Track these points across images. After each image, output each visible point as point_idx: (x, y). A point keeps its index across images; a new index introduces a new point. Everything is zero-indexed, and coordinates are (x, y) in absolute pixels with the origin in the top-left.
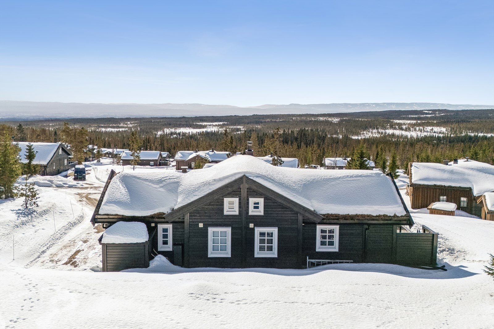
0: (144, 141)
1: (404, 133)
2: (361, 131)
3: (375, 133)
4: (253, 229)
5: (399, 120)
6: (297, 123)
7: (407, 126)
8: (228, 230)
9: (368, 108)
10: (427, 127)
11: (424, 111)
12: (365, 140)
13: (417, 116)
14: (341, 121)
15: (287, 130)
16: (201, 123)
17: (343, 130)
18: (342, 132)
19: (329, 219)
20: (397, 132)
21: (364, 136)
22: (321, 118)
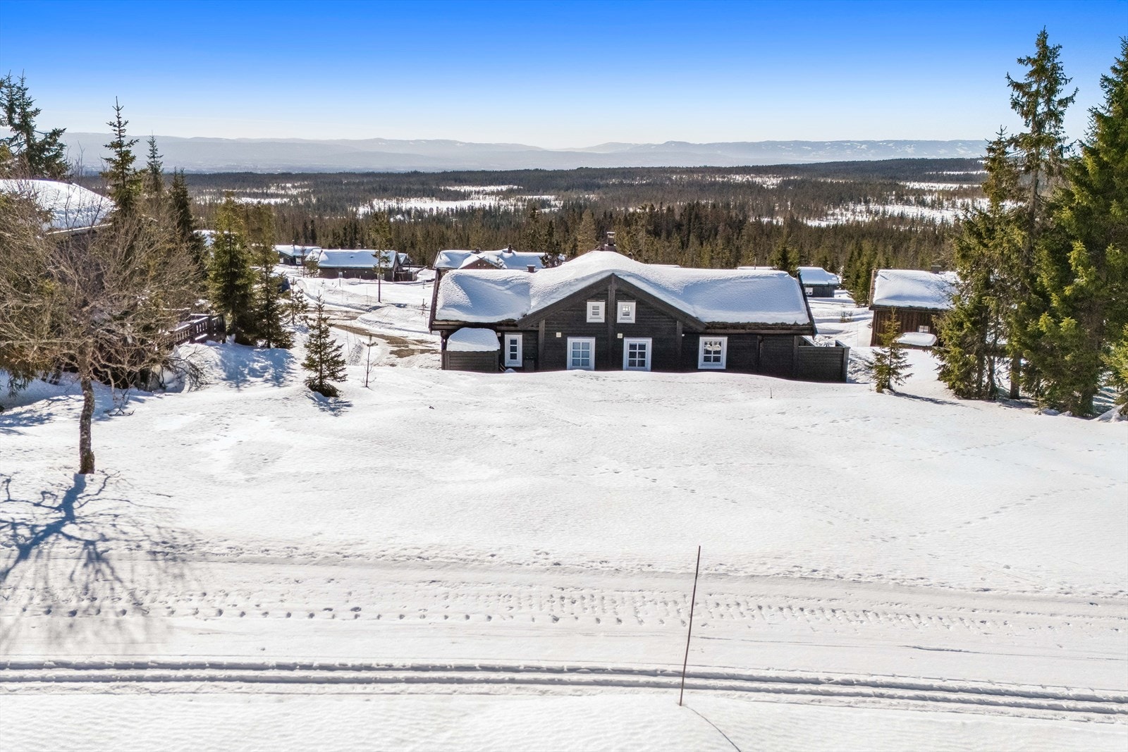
0: (345, 229)
1: (927, 213)
2: (829, 208)
3: (861, 212)
4: (622, 340)
5: (920, 181)
6: (682, 189)
7: (935, 197)
8: (592, 341)
9: (849, 152)
10: (981, 200)
11: (980, 161)
12: (837, 229)
13: (962, 173)
14: (785, 184)
15: (658, 206)
16: (457, 188)
17: (787, 206)
18: (783, 212)
19: (714, 329)
20: (912, 211)
21: (835, 219)
22: (737, 177)
